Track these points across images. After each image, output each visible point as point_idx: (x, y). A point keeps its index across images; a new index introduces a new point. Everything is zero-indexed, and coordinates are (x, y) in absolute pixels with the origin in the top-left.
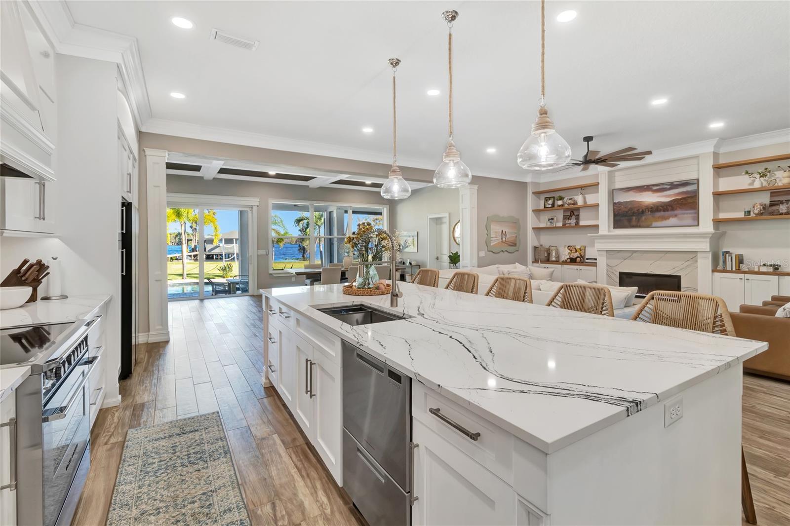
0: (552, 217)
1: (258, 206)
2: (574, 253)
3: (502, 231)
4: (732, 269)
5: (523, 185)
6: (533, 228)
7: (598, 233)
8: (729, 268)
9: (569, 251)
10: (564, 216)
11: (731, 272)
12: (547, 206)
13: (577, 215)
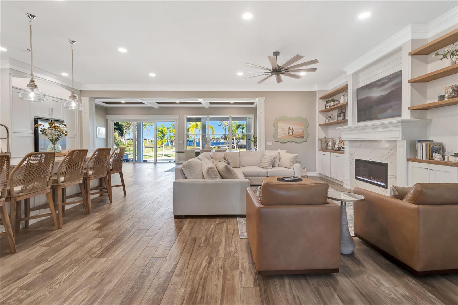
0: (330, 116)
1: (179, 119)
2: (341, 143)
3: (289, 127)
4: (423, 159)
5: (313, 93)
6: (320, 125)
7: (347, 126)
8: (420, 157)
9: (339, 142)
10: (338, 114)
11: (422, 161)
12: (327, 108)
13: (344, 113)
